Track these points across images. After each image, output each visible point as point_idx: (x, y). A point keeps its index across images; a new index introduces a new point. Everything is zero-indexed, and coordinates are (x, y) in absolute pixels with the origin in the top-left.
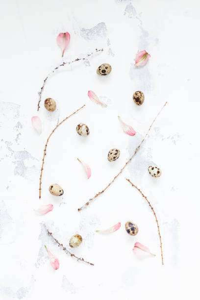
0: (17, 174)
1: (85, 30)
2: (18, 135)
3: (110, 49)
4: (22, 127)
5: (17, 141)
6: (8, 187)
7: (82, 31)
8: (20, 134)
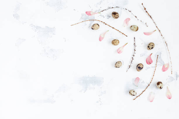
0: (82, 15)
1: (160, 54)
2: (103, 16)
3: (150, 68)
4: (108, 18)
5: (100, 15)
6: (75, 10)
7: (160, 52)
8: (104, 17)
